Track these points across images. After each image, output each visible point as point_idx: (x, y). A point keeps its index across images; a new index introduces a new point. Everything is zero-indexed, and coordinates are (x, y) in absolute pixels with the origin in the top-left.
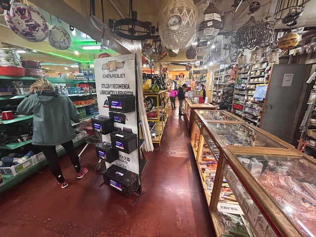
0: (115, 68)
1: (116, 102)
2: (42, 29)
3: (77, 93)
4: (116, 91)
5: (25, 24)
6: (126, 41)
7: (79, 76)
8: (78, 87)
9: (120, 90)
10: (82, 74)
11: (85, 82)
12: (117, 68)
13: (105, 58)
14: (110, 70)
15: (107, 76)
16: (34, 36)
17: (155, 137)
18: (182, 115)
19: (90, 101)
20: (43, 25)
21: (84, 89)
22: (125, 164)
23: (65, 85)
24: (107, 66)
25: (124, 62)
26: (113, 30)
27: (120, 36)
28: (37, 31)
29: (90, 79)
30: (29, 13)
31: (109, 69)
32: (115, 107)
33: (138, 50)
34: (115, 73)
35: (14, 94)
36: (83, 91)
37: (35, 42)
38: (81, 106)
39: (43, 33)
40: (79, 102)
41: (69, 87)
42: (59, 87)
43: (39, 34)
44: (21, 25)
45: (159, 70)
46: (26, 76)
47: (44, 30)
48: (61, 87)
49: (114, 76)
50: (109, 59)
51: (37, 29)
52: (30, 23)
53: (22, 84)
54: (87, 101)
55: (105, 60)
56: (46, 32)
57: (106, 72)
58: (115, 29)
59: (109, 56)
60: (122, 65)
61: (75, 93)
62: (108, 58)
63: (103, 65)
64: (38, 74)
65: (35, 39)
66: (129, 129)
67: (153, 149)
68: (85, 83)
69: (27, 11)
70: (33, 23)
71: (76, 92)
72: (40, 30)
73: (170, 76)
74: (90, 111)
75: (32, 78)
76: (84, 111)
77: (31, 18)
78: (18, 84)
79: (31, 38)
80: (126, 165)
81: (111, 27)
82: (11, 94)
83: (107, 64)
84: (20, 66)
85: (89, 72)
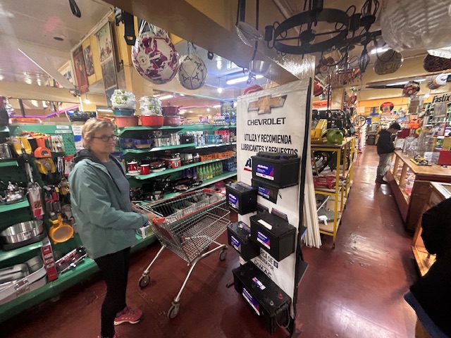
0: (268, 108)
1: (264, 167)
2: (169, 64)
3: (215, 143)
4: (267, 146)
5: (149, 59)
6: (290, 60)
7: (219, 121)
8: (216, 135)
9: (274, 145)
10: (223, 118)
11: (226, 127)
12: (271, 108)
13: (254, 94)
14: (260, 112)
15: (254, 123)
16: (159, 75)
17: (326, 223)
18: (385, 183)
19: (229, 153)
20: (171, 56)
21: (223, 136)
22: (269, 268)
23: (202, 132)
24: (256, 106)
25: (284, 97)
26: (271, 43)
27: (282, 52)
28: (163, 67)
29: (232, 123)
30: (155, 42)
31: (259, 110)
32: (261, 175)
33: (308, 72)
34: (267, 116)
35: (153, 146)
36: (221, 141)
37: (161, 83)
38: (217, 160)
39: (170, 69)
40: (216, 154)
41: (207, 135)
42: (195, 136)
43: (166, 70)
44: (145, 62)
45: (340, 101)
46: (164, 125)
47: (171, 65)
48: (198, 135)
49: (265, 122)
50: (261, 94)
51: (162, 64)
52: (155, 57)
53: (161, 133)
54: (225, 154)
55: (253, 97)
56: (174, 66)
57: (254, 116)
58: (275, 40)
59: (261, 89)
60: (281, 102)
61: (212, 143)
62: (259, 92)
63: (250, 103)
64: (176, 122)
65: (160, 79)
66: (282, 215)
67: (319, 243)
68: (225, 129)
69: (153, 40)
70: (158, 56)
71: (213, 141)
72: (166, 65)
73: (361, 109)
74: (228, 166)
75: (170, 127)
76: (221, 166)
77: (156, 50)
78: (157, 134)
79: (156, 78)
80: (271, 271)
81: (268, 38)
82: (149, 146)
83: (256, 102)
84: (160, 115)
85: (231, 114)
